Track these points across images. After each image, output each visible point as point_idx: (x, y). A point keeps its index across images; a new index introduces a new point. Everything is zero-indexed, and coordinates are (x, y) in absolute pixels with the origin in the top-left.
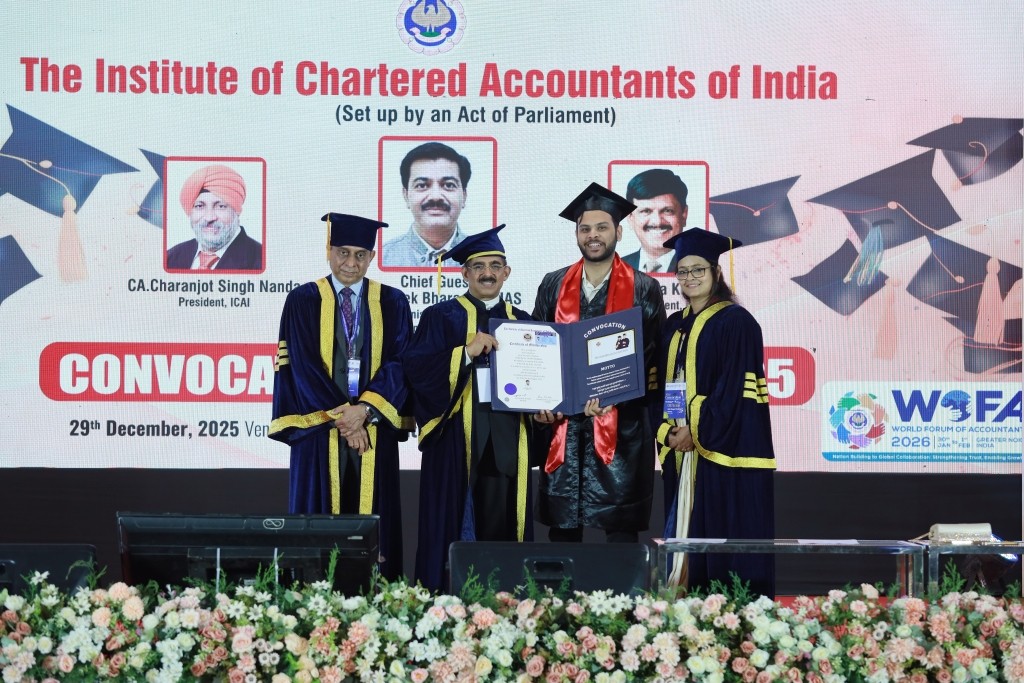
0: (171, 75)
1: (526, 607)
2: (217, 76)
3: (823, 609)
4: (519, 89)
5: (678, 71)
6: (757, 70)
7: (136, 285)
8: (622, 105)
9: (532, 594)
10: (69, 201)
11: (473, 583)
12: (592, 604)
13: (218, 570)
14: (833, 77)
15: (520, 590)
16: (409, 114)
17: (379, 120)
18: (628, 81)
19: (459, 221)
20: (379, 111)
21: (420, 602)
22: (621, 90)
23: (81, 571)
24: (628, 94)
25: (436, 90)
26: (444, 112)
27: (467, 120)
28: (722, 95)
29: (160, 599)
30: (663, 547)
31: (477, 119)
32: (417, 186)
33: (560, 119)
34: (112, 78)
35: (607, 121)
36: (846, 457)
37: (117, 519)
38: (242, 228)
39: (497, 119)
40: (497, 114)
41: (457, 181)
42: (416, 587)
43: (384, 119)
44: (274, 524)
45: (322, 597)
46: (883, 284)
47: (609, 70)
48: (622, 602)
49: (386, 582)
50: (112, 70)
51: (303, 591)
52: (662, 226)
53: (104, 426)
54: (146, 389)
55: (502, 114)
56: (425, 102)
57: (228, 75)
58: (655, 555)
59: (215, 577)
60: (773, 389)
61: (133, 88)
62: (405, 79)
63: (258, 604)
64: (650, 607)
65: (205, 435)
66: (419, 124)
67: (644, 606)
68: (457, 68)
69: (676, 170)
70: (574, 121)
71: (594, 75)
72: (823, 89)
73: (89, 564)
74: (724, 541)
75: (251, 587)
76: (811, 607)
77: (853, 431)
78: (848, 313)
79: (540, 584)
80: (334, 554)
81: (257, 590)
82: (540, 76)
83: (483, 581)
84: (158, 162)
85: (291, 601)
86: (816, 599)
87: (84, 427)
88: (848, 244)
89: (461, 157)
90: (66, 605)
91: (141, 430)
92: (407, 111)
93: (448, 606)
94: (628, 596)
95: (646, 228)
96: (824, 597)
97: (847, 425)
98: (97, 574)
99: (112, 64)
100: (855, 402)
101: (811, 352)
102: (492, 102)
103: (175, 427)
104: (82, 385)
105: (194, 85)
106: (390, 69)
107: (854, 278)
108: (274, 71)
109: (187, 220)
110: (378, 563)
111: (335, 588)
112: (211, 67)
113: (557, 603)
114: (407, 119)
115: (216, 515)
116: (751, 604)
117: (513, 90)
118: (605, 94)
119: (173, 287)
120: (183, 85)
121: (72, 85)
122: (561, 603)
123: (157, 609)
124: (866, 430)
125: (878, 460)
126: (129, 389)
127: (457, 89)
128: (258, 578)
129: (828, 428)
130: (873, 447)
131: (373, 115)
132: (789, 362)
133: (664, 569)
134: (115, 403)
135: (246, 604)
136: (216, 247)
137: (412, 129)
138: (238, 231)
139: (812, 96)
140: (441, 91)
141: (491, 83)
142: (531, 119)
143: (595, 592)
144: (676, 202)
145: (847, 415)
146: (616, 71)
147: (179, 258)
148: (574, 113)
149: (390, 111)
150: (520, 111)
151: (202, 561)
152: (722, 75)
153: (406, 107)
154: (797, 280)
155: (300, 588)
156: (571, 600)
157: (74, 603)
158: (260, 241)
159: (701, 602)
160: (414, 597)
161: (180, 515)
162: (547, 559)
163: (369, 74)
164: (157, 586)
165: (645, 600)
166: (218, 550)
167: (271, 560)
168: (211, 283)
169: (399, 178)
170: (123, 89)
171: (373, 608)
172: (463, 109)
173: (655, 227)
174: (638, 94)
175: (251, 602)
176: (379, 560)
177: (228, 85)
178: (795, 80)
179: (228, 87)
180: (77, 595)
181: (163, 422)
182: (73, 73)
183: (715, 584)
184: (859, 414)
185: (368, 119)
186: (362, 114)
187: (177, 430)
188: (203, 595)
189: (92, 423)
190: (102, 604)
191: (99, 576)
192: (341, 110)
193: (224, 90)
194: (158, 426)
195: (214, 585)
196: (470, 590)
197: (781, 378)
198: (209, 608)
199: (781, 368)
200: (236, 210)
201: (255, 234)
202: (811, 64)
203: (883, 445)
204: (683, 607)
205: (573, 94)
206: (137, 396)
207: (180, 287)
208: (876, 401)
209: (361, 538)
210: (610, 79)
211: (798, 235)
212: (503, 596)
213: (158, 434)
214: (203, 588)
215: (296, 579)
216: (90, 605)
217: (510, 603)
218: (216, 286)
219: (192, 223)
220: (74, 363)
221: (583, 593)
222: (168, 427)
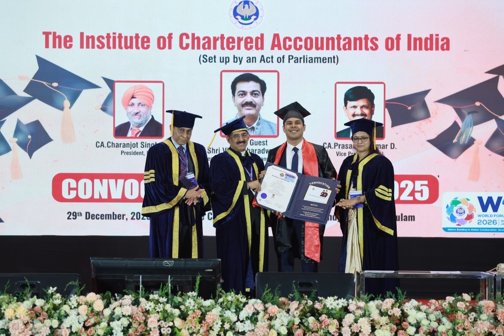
0: (117, 40)
1: (294, 305)
2: (140, 40)
3: (443, 306)
4: (290, 47)
5: (370, 37)
6: (409, 36)
7: (100, 144)
8: (342, 54)
9: (297, 299)
10: (67, 103)
11: (267, 293)
12: (327, 304)
13: (141, 286)
14: (448, 39)
15: (291, 296)
16: (236, 59)
17: (221, 62)
18: (345, 42)
19: (261, 112)
20: (220, 58)
21: (241, 302)
22: (341, 47)
23: (73, 287)
24: (345, 49)
25: (249, 47)
26: (253, 58)
27: (264, 62)
28: (392, 48)
29: (112, 301)
30: (362, 274)
31: (269, 61)
32: (239, 95)
33: (311, 61)
34: (88, 41)
35: (334, 62)
36: (455, 230)
37: (90, 261)
38: (152, 116)
39: (279, 61)
40: (279, 59)
41: (259, 92)
42: (239, 295)
43: (223, 62)
44: (167, 263)
45: (192, 300)
46: (473, 143)
47: (335, 37)
48: (342, 302)
49: (224, 292)
50: (88, 38)
51: (183, 297)
52: (362, 115)
53: (84, 215)
54: (105, 196)
55: (282, 59)
56: (243, 53)
57: (145, 40)
58: (358, 279)
59: (139, 290)
60: (418, 196)
61: (98, 46)
62: (233, 42)
63: (161, 303)
64: (356, 305)
65: (134, 219)
66: (240, 64)
67: (353, 305)
68: (260, 36)
69: (369, 87)
70: (318, 62)
71: (328, 39)
72: (443, 46)
73: (77, 283)
74: (393, 272)
75: (157, 295)
76: (437, 305)
77: (458, 217)
78: (456, 158)
79: (301, 294)
80: (198, 278)
81: (160, 296)
82: (301, 40)
83: (272, 292)
84: (111, 83)
85: (177, 302)
86: (439, 301)
87: (74, 215)
88: (455, 123)
89: (261, 80)
90: (65, 304)
91: (102, 217)
92: (234, 57)
93: (255, 304)
94: (345, 300)
95: (354, 115)
96: (443, 300)
97: (455, 214)
98: (80, 288)
99: (88, 35)
100: (459, 202)
101: (437, 177)
102: (277, 53)
103: (119, 215)
104: (73, 194)
105: (129, 45)
106: (226, 37)
107: (458, 140)
108: (168, 38)
109: (125, 112)
110: (220, 283)
111: (199, 295)
112: (137, 36)
113: (310, 303)
114: (234, 62)
115: (139, 259)
116: (407, 303)
117: (287, 47)
118: (333, 49)
119: (118, 145)
120: (123, 45)
121: (68, 45)
122: (312, 303)
123: (110, 305)
124: (465, 216)
125: (471, 231)
126: (96, 196)
127: (259, 46)
128: (161, 290)
129: (445, 215)
130: (468, 225)
131: (218, 59)
132: (426, 182)
133: (363, 286)
134: (89, 203)
135: (154, 303)
136: (139, 126)
137: (237, 66)
138: (151, 117)
139: (437, 49)
140: (251, 47)
141: (276, 43)
142: (296, 61)
143: (328, 297)
144: (369, 102)
145: (455, 209)
146: (339, 37)
147: (121, 131)
148: (318, 58)
149: (226, 58)
150: (291, 57)
151: (133, 282)
152: (392, 39)
153: (234, 56)
154: (430, 141)
155: (181, 295)
156: (317, 301)
157: (69, 302)
158: (161, 123)
159: (382, 302)
160: (238, 300)
161: (122, 259)
162: (304, 281)
163: (215, 39)
164: (110, 294)
165: (354, 301)
166: (141, 276)
167: (167, 281)
168: (137, 143)
169: (231, 91)
170: (93, 47)
171: (217, 305)
172: (263, 56)
173: (358, 115)
174: (350, 48)
175: (157, 302)
176: (221, 282)
177: (145, 45)
178: (429, 41)
179: (145, 46)
180: (71, 299)
181: (113, 213)
182: (69, 39)
183: (388, 293)
184: (460, 208)
185: (215, 62)
186: (212, 59)
187: (120, 217)
188: (133, 299)
189: (78, 213)
190: (83, 303)
191: (82, 289)
192: (202, 57)
193: (143, 47)
194: (111, 215)
195: (139, 294)
196: (266, 296)
197: (422, 190)
198: (136, 305)
199: (422, 185)
200: (149, 107)
201: (159, 119)
202: (437, 33)
203: (473, 224)
204: (372, 305)
205: (317, 48)
206: (101, 200)
207: (122, 145)
208: (469, 202)
209: (212, 270)
210: (336, 41)
211: (430, 119)
212: (283, 299)
213: (111, 219)
214: (133, 295)
215: (179, 291)
216: (77, 304)
217: (286, 303)
218: (139, 145)
219: (127, 114)
220: (69, 184)
221: (323, 298)
222: (116, 215)
